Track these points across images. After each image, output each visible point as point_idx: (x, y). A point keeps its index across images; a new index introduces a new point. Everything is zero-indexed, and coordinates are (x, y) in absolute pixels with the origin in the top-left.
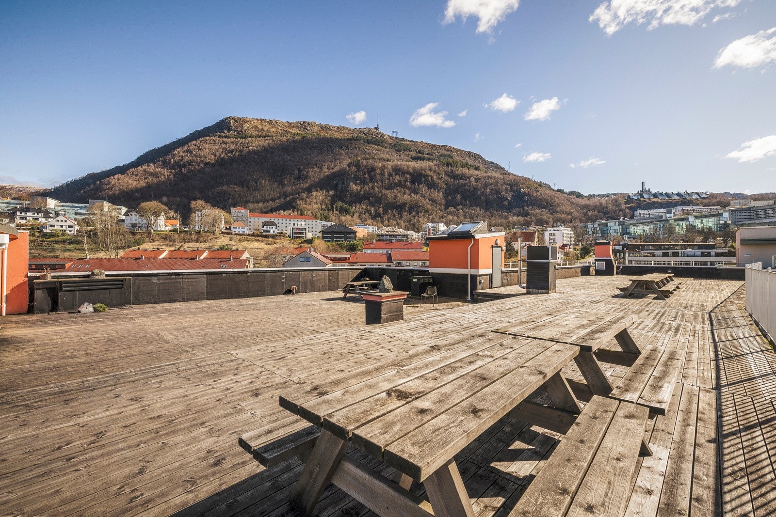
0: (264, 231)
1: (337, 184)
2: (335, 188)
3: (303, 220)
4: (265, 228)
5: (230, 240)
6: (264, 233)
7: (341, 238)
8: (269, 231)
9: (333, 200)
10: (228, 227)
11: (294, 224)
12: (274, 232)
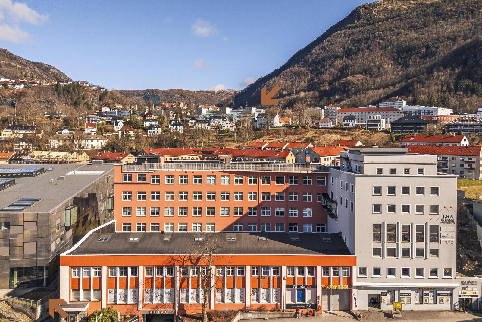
0: (345, 124)
1: (467, 59)
2: (465, 63)
3: (378, 112)
4: (346, 122)
5: (316, 133)
6: (344, 126)
7: (411, 129)
8: (348, 124)
9: (459, 77)
10: (317, 123)
11: (370, 117)
12: (353, 124)
